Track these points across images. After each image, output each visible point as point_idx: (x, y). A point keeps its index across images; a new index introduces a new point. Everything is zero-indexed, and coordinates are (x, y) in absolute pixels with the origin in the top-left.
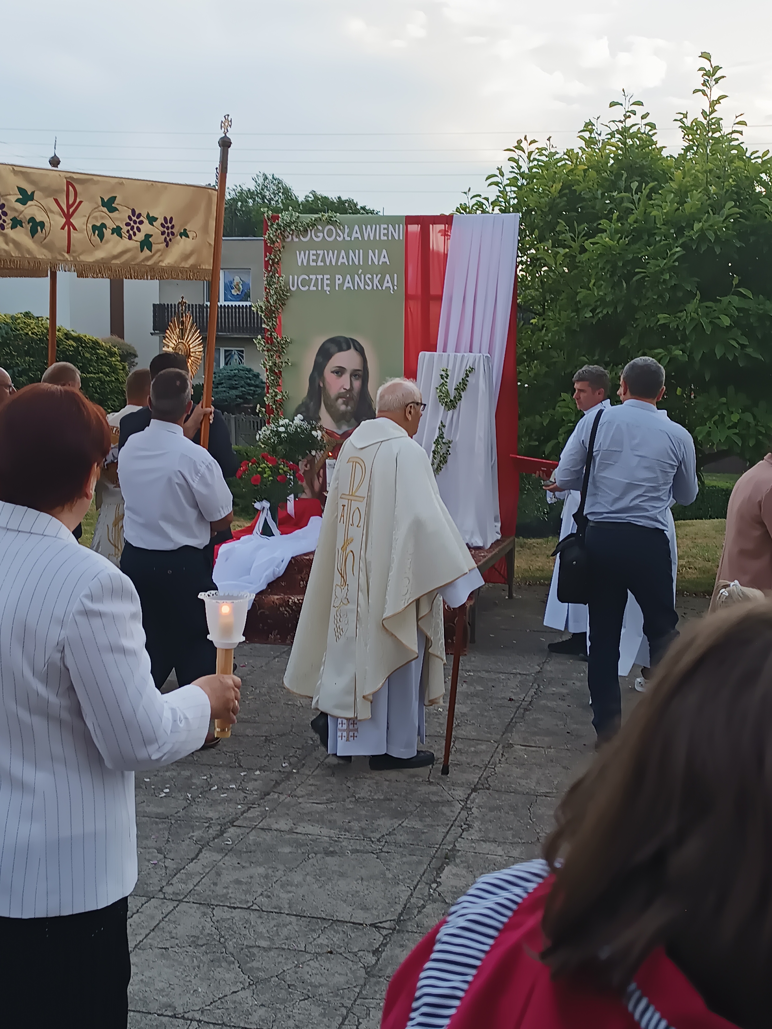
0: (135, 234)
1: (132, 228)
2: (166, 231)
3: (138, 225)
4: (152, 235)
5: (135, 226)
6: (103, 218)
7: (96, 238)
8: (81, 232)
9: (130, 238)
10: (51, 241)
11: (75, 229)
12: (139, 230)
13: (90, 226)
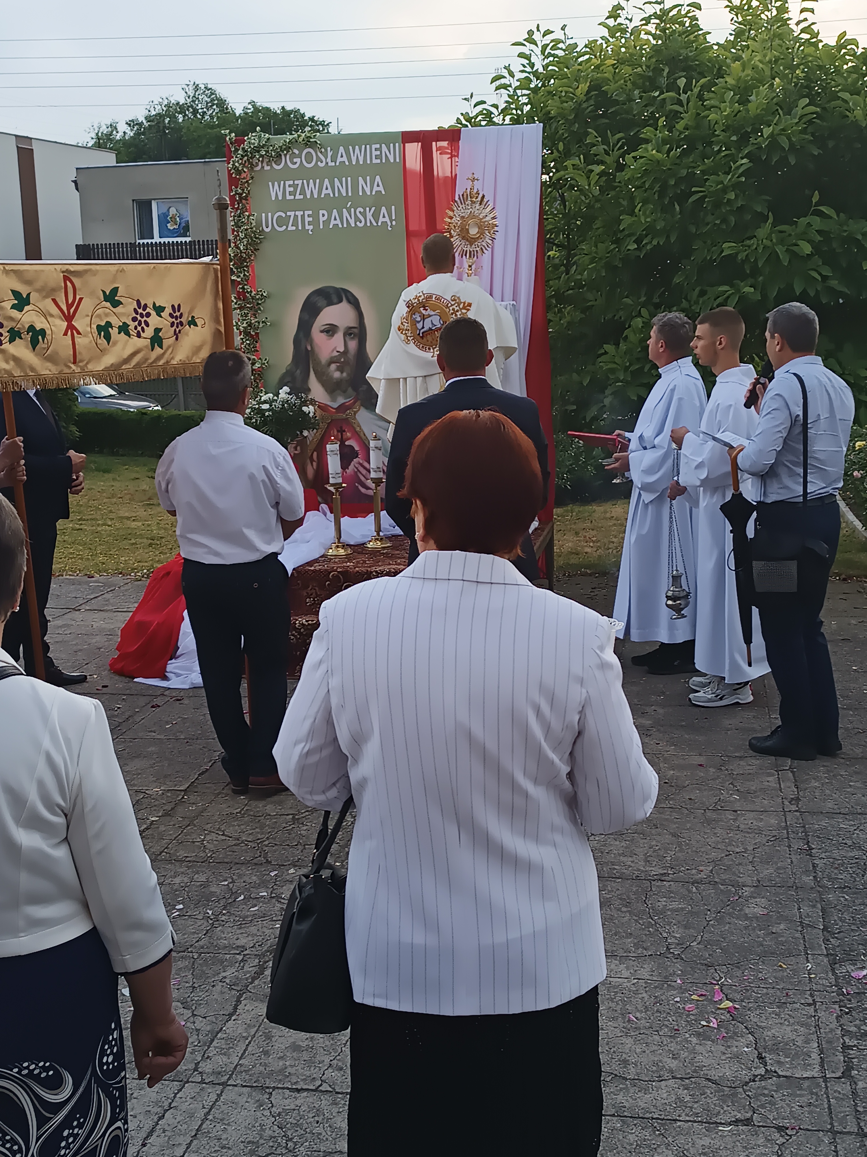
0: (143, 331)
1: (140, 324)
2: (176, 322)
3: (145, 318)
4: (161, 329)
5: (143, 320)
6: (107, 315)
7: (103, 341)
8: (85, 336)
9: (139, 336)
10: (56, 353)
11: (79, 333)
12: (147, 325)
13: (94, 326)
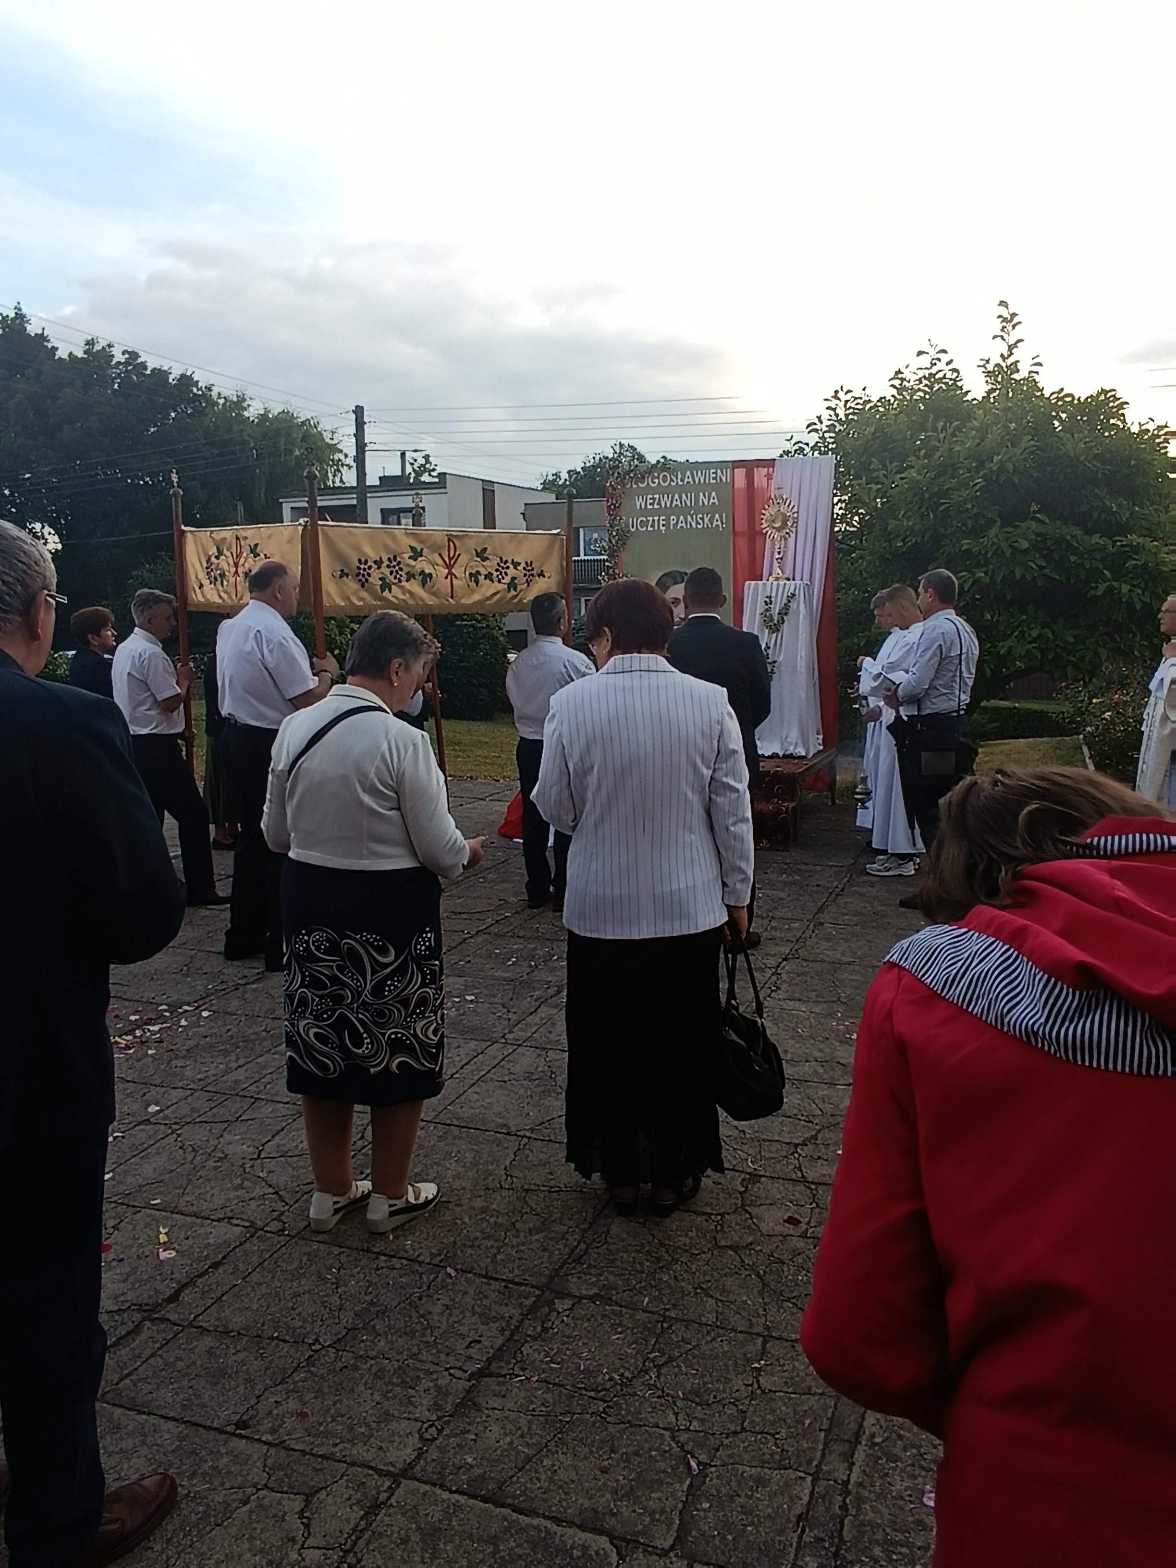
0: (503, 578)
1: (501, 573)
2: (528, 573)
3: (505, 570)
4: (517, 578)
5: (503, 571)
6: (477, 566)
7: (473, 584)
8: (461, 579)
9: (499, 582)
10: (438, 589)
11: (456, 577)
12: (506, 574)
13: (467, 574)
